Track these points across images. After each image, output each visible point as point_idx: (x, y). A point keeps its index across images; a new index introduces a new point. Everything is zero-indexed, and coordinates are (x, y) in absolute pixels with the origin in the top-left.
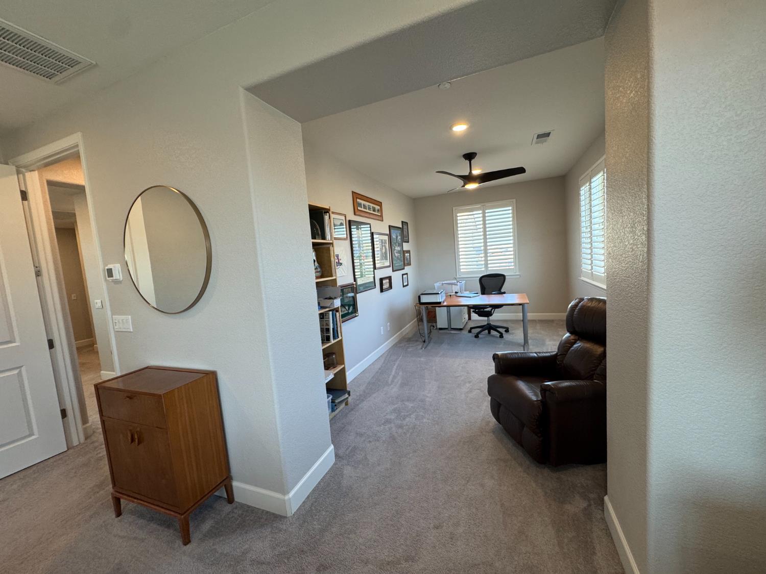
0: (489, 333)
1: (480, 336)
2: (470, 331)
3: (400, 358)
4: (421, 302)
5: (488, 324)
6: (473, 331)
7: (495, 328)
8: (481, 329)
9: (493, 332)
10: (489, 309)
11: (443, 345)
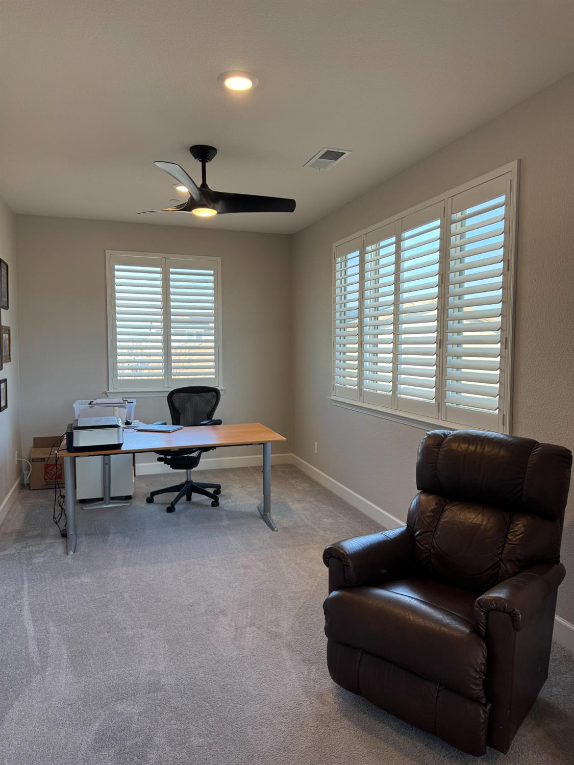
0: (189, 499)
1: (176, 507)
2: (150, 500)
3: (26, 586)
4: (75, 445)
5: (187, 482)
6: (156, 498)
7: (200, 489)
8: (177, 493)
9: (196, 497)
10: (194, 455)
11: (111, 537)
